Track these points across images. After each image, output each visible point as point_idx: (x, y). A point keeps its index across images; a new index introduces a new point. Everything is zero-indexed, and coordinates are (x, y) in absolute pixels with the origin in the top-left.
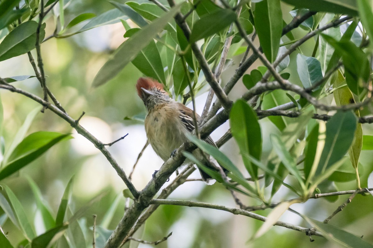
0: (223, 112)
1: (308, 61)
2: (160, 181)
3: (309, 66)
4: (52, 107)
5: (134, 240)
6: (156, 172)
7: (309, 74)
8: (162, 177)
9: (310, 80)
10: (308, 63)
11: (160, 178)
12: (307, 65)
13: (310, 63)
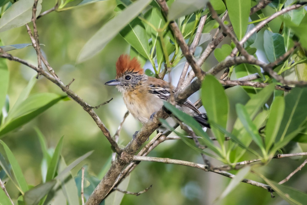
0: (197, 81)
1: (274, 37)
2: (140, 140)
3: (274, 42)
4: (46, 74)
5: (119, 190)
6: (137, 132)
7: (274, 49)
8: (142, 137)
9: (275, 54)
10: (274, 39)
11: (140, 137)
12: (273, 41)
13: (276, 39)
